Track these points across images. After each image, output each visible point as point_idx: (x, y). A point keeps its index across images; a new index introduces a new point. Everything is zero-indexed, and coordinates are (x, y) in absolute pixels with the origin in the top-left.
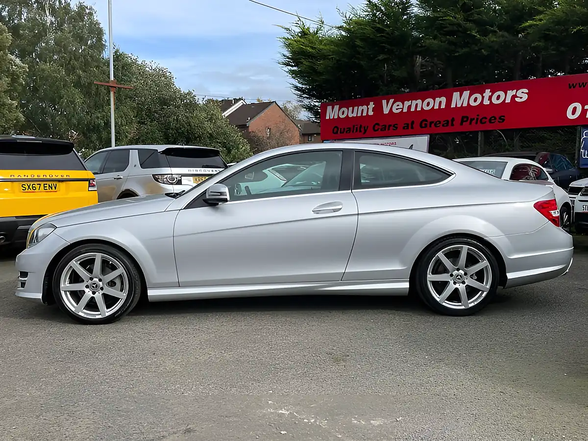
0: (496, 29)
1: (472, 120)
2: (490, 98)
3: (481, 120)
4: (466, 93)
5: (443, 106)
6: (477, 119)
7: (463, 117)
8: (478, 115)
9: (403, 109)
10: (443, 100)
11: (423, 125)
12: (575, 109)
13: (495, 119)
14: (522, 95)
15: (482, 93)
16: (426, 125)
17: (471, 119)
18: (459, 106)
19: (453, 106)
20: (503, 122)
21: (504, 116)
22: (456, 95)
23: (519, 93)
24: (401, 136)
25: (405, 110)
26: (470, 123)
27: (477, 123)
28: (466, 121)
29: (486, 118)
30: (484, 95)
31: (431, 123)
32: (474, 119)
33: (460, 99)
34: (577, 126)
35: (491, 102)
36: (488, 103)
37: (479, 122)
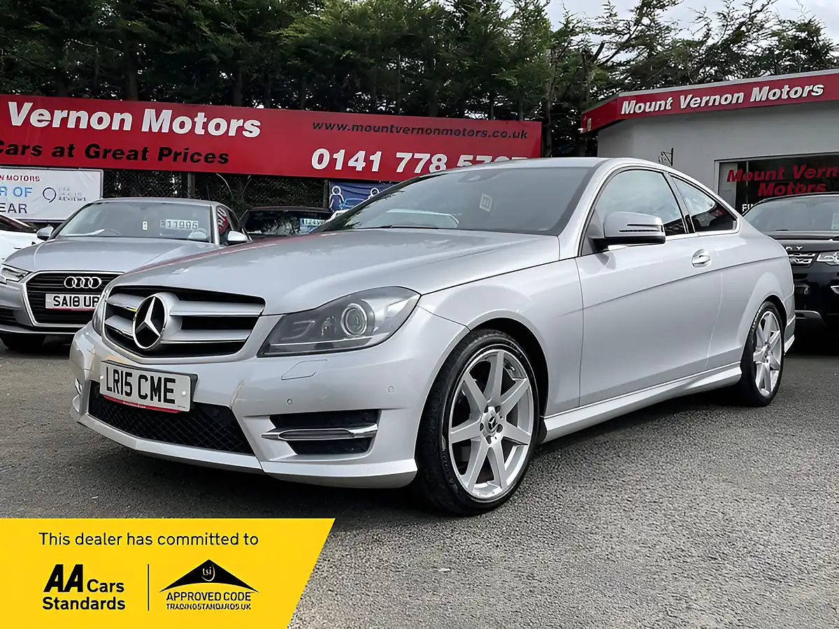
0: (235, 29)
1: (177, 155)
2: (205, 126)
3: (192, 157)
4: (167, 114)
5: (127, 127)
6: (186, 154)
7: (162, 149)
8: (187, 149)
9: (51, 121)
10: (128, 118)
11: (92, 153)
12: (321, 157)
13: (214, 157)
14: (252, 129)
15: (193, 117)
16: (97, 154)
17: (176, 153)
18: (155, 129)
19: (145, 129)
20: (224, 163)
21: (227, 155)
22: (149, 114)
23: (248, 125)
24: (48, 167)
25: (56, 124)
26: (175, 159)
27: (185, 160)
28: (167, 155)
29: (199, 155)
30: (196, 119)
31: (106, 152)
32: (180, 153)
33: (157, 121)
34: (323, 179)
35: (207, 132)
36: (202, 132)
37: (188, 159)
